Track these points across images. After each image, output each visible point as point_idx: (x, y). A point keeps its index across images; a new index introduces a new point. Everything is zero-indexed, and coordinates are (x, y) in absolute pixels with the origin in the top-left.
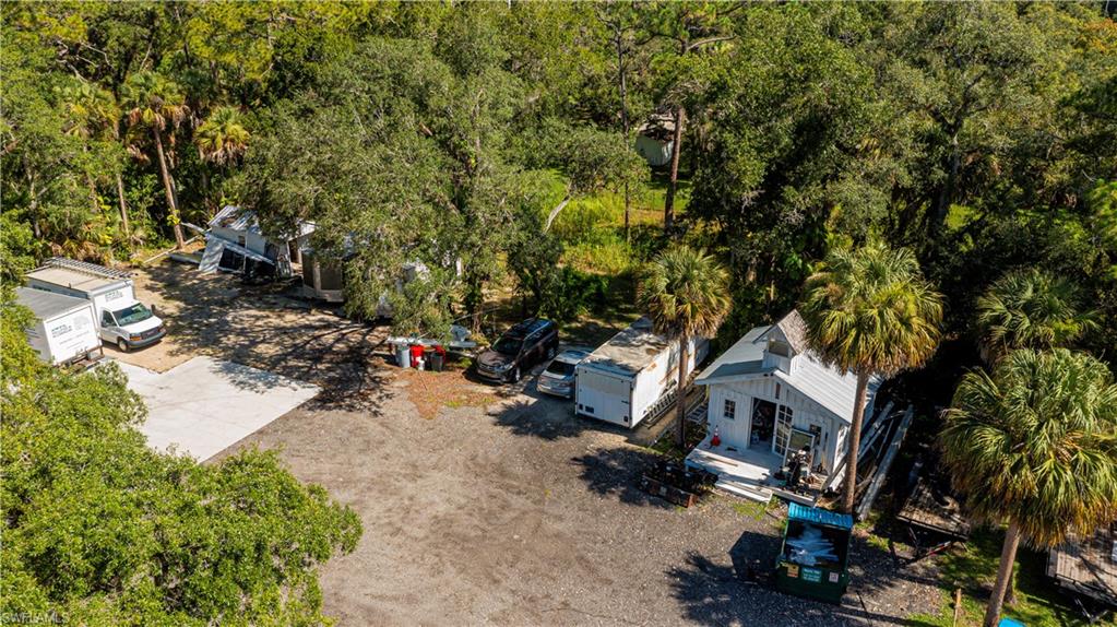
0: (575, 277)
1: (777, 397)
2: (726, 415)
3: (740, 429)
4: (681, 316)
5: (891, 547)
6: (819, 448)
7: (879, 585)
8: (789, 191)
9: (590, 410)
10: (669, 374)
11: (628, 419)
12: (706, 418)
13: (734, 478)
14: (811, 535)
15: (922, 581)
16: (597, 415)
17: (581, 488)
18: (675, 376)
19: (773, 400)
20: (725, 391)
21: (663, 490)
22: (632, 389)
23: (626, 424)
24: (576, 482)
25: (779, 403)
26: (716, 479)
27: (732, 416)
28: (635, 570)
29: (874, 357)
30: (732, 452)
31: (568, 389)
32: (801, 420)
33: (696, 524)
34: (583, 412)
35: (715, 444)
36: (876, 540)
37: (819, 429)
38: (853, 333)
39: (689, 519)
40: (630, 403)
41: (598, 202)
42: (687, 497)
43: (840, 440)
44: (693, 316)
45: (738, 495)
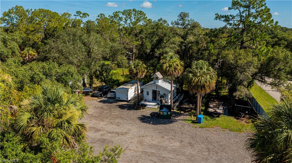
0: (113, 79)
1: (157, 89)
2: (147, 94)
3: (150, 97)
4: (137, 72)
5: (180, 112)
6: (166, 98)
7: (178, 116)
8: (156, 50)
9: (119, 98)
10: (135, 92)
11: (127, 99)
12: (143, 96)
13: (149, 105)
14: (165, 108)
15: (185, 115)
16: (121, 99)
17: (119, 109)
18: (136, 93)
19: (156, 90)
20: (147, 89)
21: (136, 107)
22: (128, 92)
23: (127, 100)
24: (118, 108)
25: (157, 90)
26: (146, 106)
27: (148, 95)
28: (131, 118)
29: (172, 72)
30: (149, 102)
31: (114, 96)
32: (162, 93)
33: (142, 112)
34: (118, 99)
35: (145, 101)
36: (177, 111)
37: (165, 94)
38: (169, 68)
39: (141, 111)
40: (127, 95)
41: (116, 71)
42: (141, 108)
43: (169, 96)
44: (139, 72)
45: (151, 108)
